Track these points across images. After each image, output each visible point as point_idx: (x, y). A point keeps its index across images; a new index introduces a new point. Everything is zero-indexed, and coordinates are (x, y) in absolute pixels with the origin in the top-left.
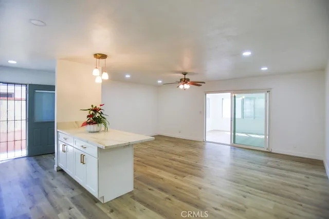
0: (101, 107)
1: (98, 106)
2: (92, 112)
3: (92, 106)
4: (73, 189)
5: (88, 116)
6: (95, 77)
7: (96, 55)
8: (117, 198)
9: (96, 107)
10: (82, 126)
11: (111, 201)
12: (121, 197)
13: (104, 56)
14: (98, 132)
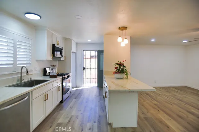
0: (124, 63)
1: (122, 62)
2: (117, 66)
3: (119, 61)
4: (103, 111)
5: (115, 68)
6: (120, 43)
7: (119, 28)
8: (122, 128)
9: (120, 62)
10: (113, 74)
11: (118, 128)
12: (125, 128)
13: (125, 28)
14: (122, 79)
